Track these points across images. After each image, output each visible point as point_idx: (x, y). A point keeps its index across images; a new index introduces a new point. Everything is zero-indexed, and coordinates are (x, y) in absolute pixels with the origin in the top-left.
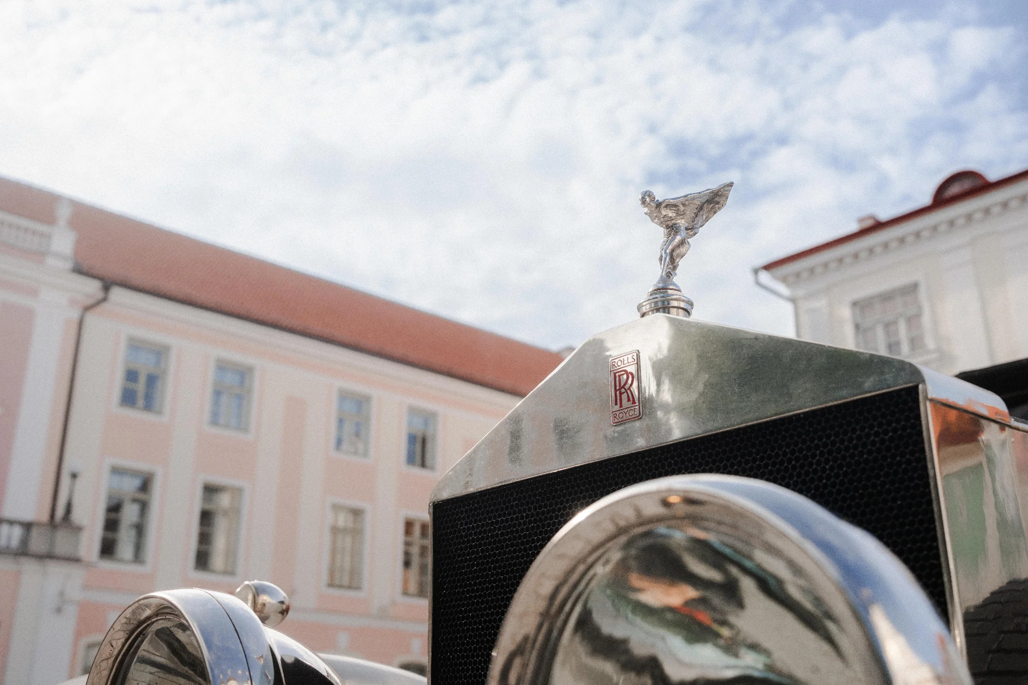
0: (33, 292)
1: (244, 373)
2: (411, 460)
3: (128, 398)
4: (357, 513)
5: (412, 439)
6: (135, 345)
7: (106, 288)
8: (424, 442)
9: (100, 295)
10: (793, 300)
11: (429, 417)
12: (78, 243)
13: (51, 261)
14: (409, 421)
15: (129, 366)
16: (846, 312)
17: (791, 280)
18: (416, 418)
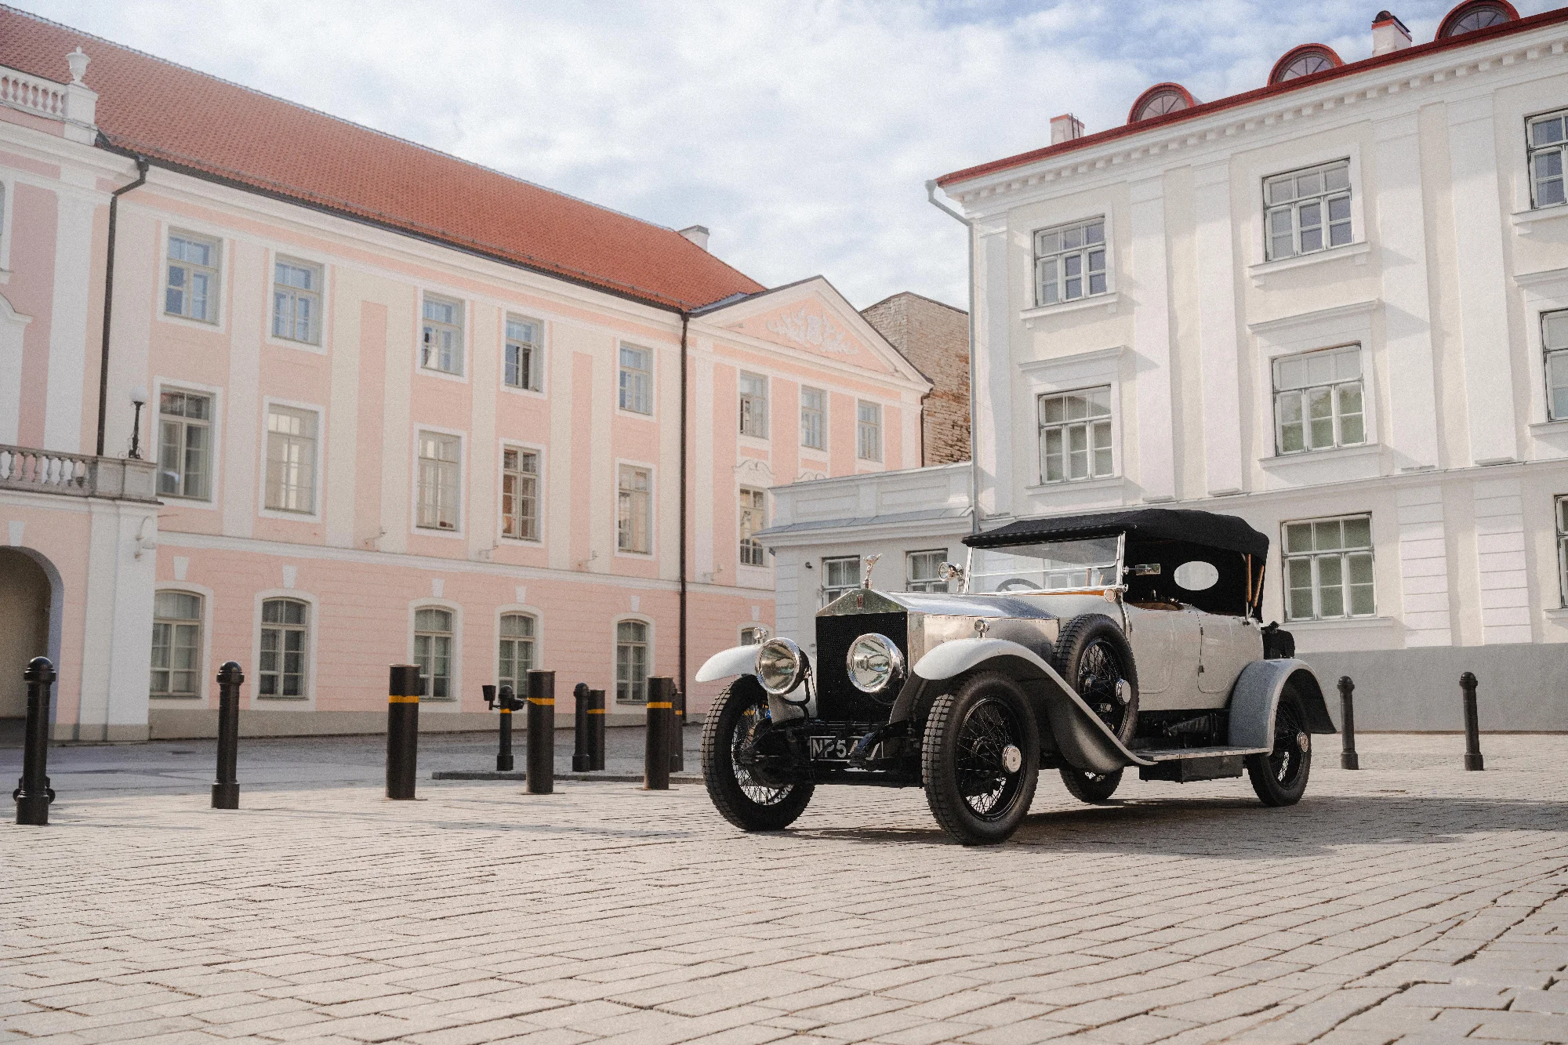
0: (54, 172)
1: (310, 273)
2: (511, 380)
3: (174, 304)
4: (450, 442)
5: (512, 351)
6: (178, 237)
7: (142, 168)
8: (526, 356)
9: (137, 176)
10: (967, 223)
11: (532, 327)
12: (100, 105)
13: (70, 131)
14: (509, 332)
15: (174, 264)
16: (1025, 242)
17: (967, 198)
18: (516, 328)
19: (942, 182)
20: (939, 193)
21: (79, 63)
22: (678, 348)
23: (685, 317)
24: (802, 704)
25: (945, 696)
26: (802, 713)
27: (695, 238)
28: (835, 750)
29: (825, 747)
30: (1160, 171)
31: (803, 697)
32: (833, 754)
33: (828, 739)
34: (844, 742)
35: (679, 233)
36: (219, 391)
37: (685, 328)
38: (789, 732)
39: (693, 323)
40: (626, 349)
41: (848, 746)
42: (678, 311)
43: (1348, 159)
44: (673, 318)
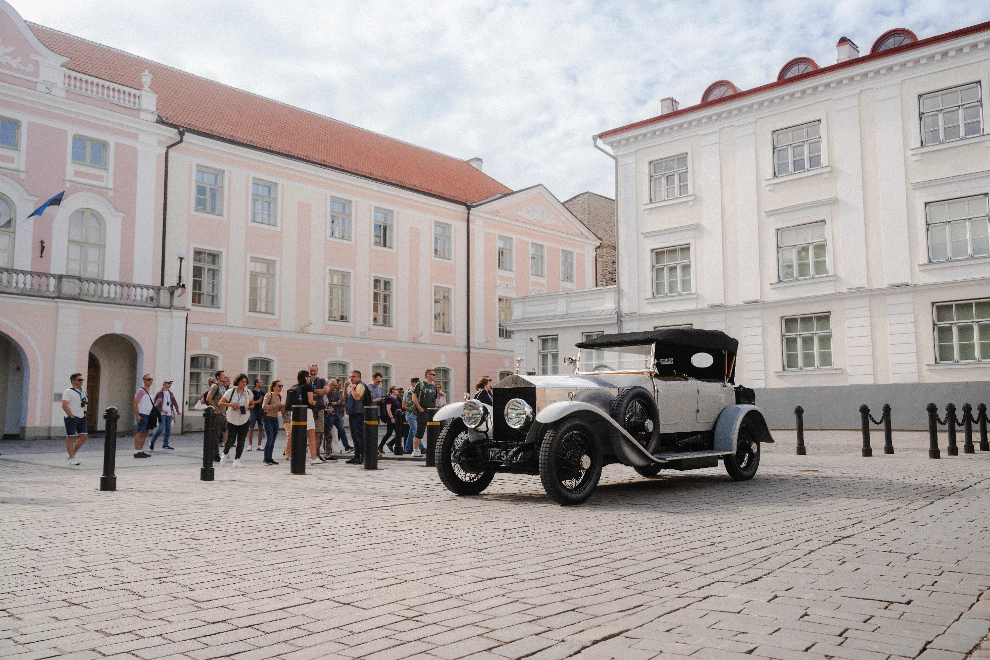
0: (135, 137)
1: (271, 187)
2: (377, 243)
3: (201, 204)
4: (345, 275)
5: (378, 227)
6: (201, 169)
7: (181, 134)
8: (385, 229)
9: (178, 138)
10: (614, 158)
11: (388, 214)
12: (159, 100)
13: (143, 115)
14: (376, 216)
15: (199, 184)
16: (646, 168)
17: (615, 144)
18: (380, 215)
19: (601, 136)
20: (600, 142)
21: (147, 79)
22: (465, 225)
23: (469, 208)
24: (485, 432)
25: (551, 431)
26: (485, 437)
27: (474, 164)
28: (501, 456)
29: (496, 454)
30: (716, 129)
31: (486, 429)
32: (499, 458)
33: (497, 450)
34: (505, 452)
35: (466, 162)
36: (224, 251)
37: (469, 213)
38: (478, 446)
39: (473, 211)
40: (438, 224)
41: (507, 454)
42: (465, 204)
43: (819, 120)
44: (462, 209)
